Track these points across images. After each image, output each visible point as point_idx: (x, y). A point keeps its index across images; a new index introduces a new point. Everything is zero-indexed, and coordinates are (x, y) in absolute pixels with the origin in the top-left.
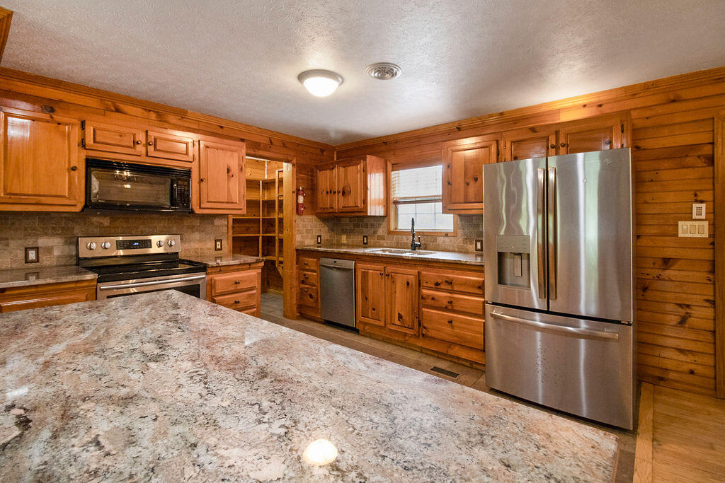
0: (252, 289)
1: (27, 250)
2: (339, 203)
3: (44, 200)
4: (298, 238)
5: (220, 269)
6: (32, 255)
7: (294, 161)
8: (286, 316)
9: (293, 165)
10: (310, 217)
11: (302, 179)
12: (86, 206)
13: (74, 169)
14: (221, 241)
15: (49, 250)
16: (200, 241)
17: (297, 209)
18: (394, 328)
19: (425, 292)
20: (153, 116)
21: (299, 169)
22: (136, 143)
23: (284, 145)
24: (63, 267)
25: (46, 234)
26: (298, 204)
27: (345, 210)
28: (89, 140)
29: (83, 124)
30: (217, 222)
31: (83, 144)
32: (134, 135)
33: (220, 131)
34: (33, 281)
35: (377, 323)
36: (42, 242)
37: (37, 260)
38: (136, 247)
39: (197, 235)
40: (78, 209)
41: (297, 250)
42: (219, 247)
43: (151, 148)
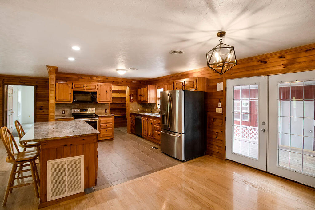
0: (111, 123)
1: (62, 111)
2: (142, 99)
3: (65, 101)
4: (131, 109)
5: (102, 117)
6: (63, 112)
7: (130, 86)
8: (128, 133)
9: (130, 87)
10: (135, 103)
11: (133, 91)
12: (73, 102)
13: (71, 94)
14: (107, 110)
15: (67, 111)
16: (101, 110)
17: (131, 101)
18: (149, 136)
19: (155, 126)
20: (89, 78)
21: (131, 88)
22: (83, 87)
23: (127, 82)
24: (70, 115)
25: (66, 108)
26: (131, 99)
27: (143, 101)
28: (74, 87)
29: (73, 83)
30: (106, 105)
31: (72, 88)
32: (83, 85)
33: (107, 80)
34: (63, 118)
35: (146, 135)
36: (65, 109)
37: (64, 114)
38: (85, 111)
39: (100, 108)
40: (71, 102)
41: (130, 113)
42: (106, 111)
43: (87, 87)
